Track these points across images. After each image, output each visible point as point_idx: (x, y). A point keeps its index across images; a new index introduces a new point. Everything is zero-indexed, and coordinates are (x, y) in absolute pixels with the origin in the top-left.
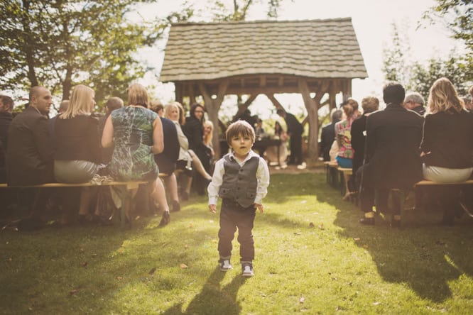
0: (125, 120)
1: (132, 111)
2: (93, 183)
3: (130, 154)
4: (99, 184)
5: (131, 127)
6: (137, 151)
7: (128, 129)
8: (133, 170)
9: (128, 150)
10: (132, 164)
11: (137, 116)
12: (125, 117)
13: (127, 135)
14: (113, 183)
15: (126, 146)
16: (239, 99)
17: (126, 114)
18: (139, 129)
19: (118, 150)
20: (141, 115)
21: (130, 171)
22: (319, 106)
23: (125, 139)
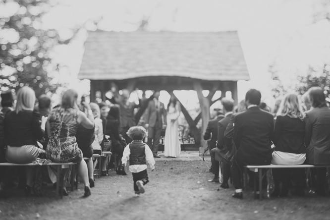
0: (57, 119)
1: (62, 112)
2: (36, 163)
3: (59, 144)
4: (41, 164)
5: (61, 124)
6: (65, 142)
7: (59, 125)
8: (61, 155)
9: (59, 141)
10: (61, 151)
11: (66, 116)
12: (57, 116)
13: (58, 130)
14: (50, 164)
15: (58, 138)
16: (144, 95)
17: (58, 114)
18: (67, 125)
19: (51, 141)
20: (69, 114)
21: (59, 156)
22: (211, 103)
23: (57, 133)
